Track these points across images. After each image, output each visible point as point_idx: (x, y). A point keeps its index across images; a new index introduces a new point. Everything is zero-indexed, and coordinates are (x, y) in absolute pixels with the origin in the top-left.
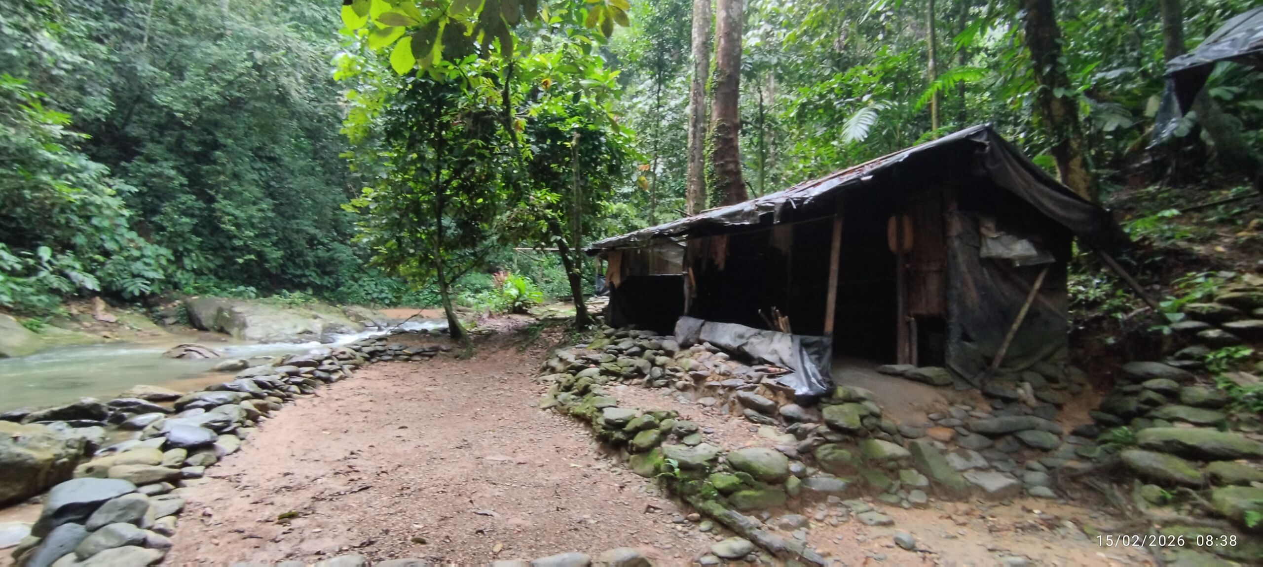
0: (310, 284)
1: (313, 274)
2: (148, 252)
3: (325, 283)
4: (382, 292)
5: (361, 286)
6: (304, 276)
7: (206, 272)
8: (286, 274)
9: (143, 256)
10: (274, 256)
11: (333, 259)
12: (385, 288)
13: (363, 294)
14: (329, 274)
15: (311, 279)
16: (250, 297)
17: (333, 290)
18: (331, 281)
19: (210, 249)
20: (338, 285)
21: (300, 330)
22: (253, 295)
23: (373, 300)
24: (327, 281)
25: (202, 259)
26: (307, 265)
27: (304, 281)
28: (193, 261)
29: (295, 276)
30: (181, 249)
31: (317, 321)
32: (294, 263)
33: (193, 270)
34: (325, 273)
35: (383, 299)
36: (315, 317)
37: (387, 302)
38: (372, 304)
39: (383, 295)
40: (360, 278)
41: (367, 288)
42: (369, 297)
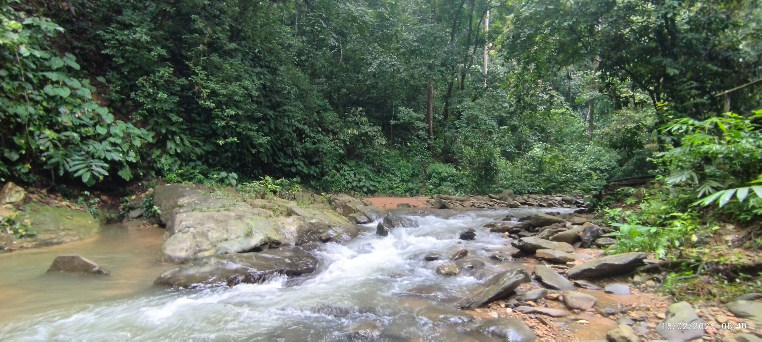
0: (298, 173)
1: (302, 164)
2: (114, 130)
3: (312, 172)
4: (360, 181)
5: (342, 175)
6: (294, 165)
7: (194, 158)
8: (277, 163)
9: (109, 135)
10: (261, 141)
11: (318, 151)
12: (363, 177)
13: (344, 182)
14: (316, 164)
15: (299, 168)
16: (230, 184)
17: (319, 179)
18: (317, 170)
19: (203, 135)
20: (323, 174)
21: (255, 241)
22: (234, 182)
23: (353, 188)
24: (314, 170)
25: (187, 143)
26: (295, 155)
27: (293, 170)
28: (177, 145)
29: (286, 165)
30: (164, 131)
31: (290, 219)
32: (285, 153)
33: (177, 154)
34: (311, 163)
35: (361, 188)
36: (290, 213)
37: (365, 190)
38: (352, 192)
39: (362, 184)
40: (341, 168)
41: (347, 177)
42: (349, 186)
